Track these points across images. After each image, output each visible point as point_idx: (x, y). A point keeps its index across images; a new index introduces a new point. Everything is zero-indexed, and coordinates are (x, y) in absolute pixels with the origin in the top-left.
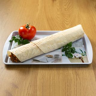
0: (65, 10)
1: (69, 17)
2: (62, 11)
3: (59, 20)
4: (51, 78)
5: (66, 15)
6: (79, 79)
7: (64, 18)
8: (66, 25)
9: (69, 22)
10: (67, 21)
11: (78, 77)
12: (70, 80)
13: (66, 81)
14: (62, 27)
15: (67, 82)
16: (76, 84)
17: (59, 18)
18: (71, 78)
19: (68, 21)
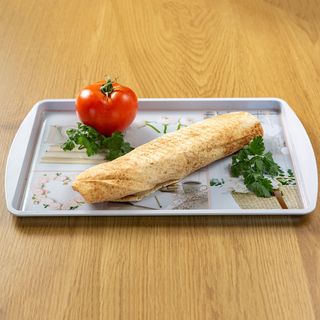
0: (192, 25)
1: (207, 48)
2: (179, 27)
3: (172, 59)
4: (150, 261)
5: (197, 42)
6: (244, 261)
7: (188, 52)
8: (194, 75)
9: (206, 64)
10: (198, 63)
11: (241, 256)
12: (215, 268)
13: (201, 269)
14: (181, 84)
15: (206, 274)
16: (234, 278)
17: (170, 52)
18: (217, 259)
19: (201, 61)
